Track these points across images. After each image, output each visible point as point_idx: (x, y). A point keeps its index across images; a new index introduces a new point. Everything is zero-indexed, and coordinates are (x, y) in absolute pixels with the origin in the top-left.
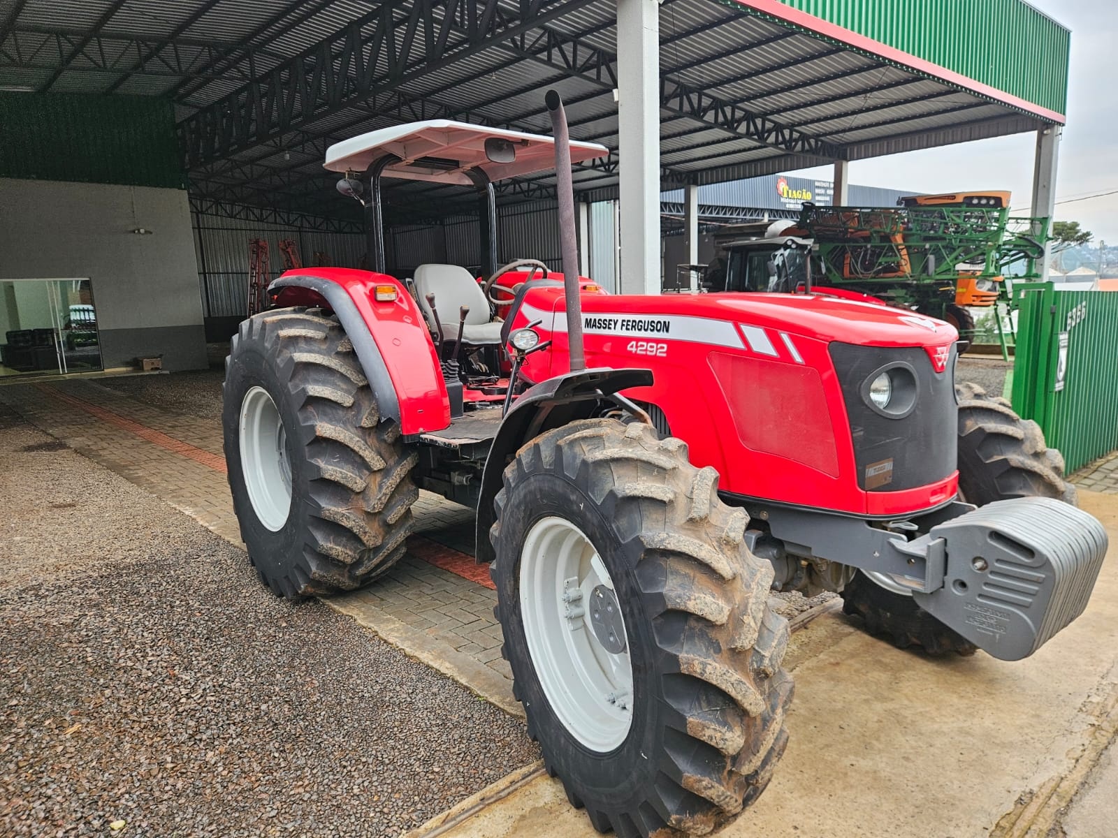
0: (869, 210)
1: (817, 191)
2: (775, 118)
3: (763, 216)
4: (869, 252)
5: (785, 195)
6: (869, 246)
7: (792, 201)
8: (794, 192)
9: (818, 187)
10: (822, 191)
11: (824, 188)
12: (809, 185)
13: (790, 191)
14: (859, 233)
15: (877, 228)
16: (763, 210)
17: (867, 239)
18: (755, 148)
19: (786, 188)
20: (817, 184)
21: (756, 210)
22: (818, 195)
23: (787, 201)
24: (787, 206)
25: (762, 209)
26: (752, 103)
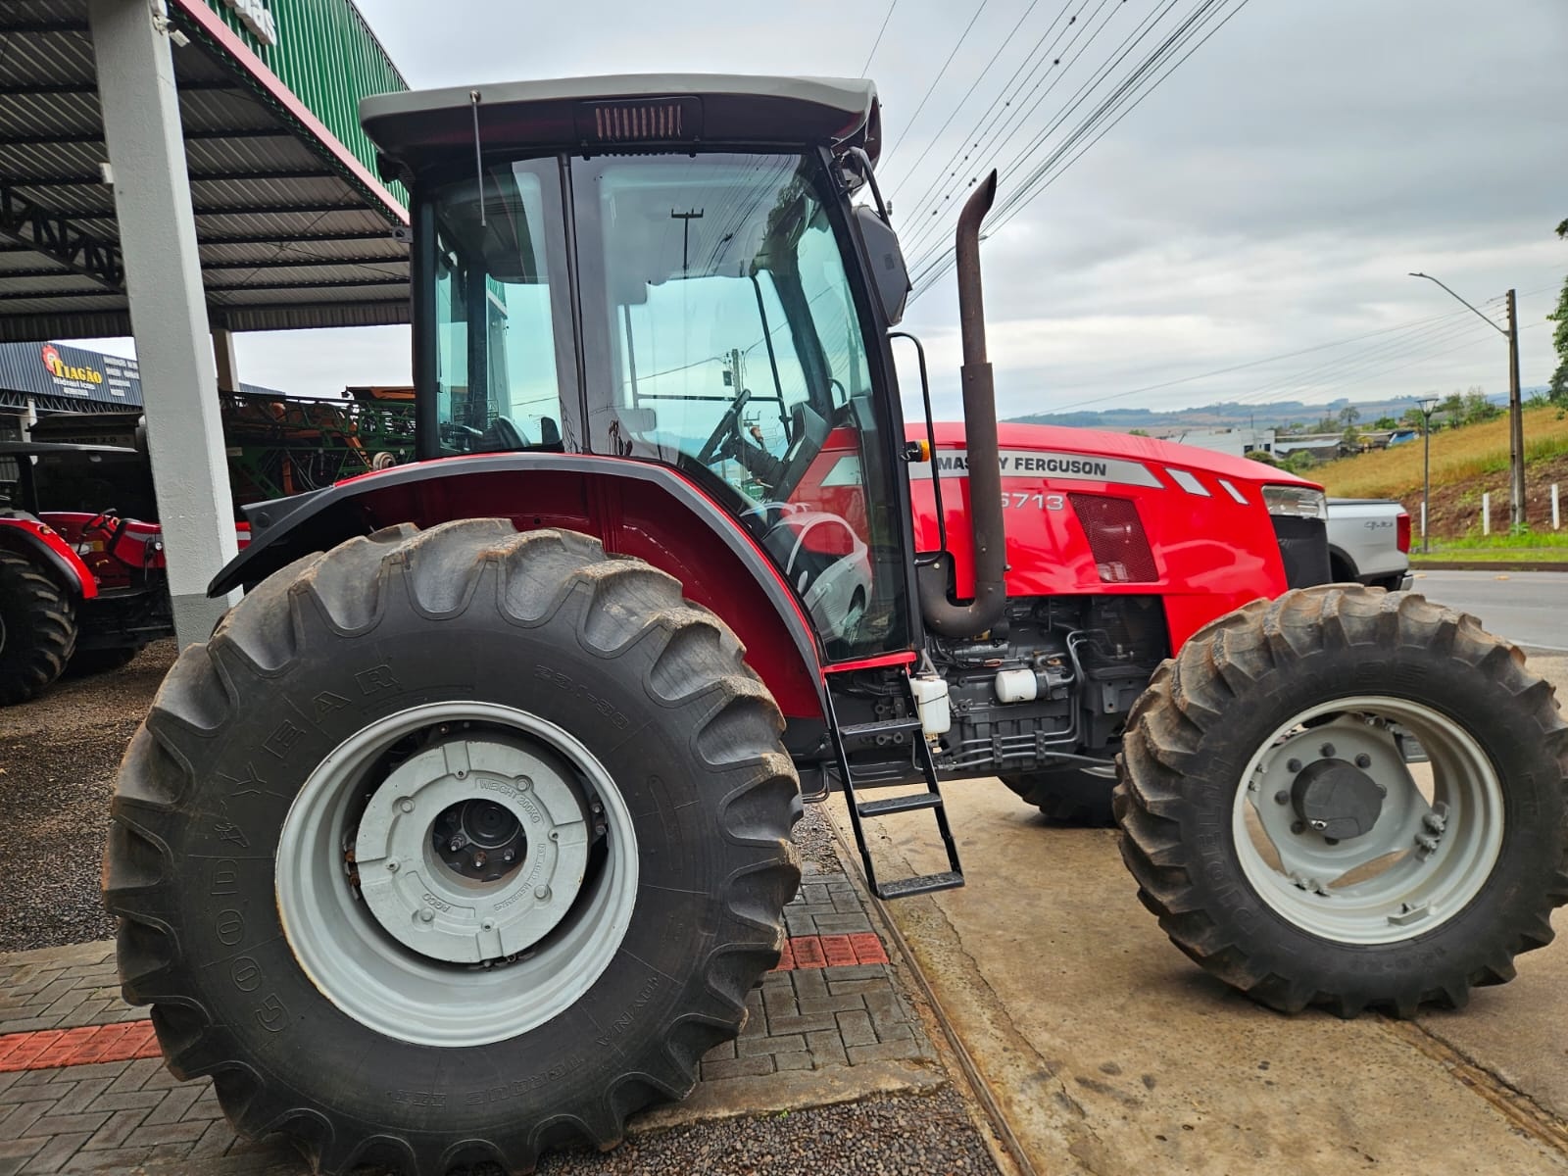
0: (313, 402)
1: (109, 371)
2: (82, 224)
3: (26, 405)
4: (323, 459)
5: (59, 374)
6: (321, 451)
7: (72, 384)
8: (73, 370)
9: (110, 366)
10: (117, 372)
11: (118, 367)
12: (96, 361)
13: (66, 368)
14: (301, 433)
15: (330, 427)
16: (24, 396)
17: (317, 441)
18: (50, 272)
19: (59, 363)
20: (107, 361)
21: (12, 393)
22: (112, 377)
23: (63, 382)
24: (66, 390)
25: (23, 394)
26: (40, 191)
